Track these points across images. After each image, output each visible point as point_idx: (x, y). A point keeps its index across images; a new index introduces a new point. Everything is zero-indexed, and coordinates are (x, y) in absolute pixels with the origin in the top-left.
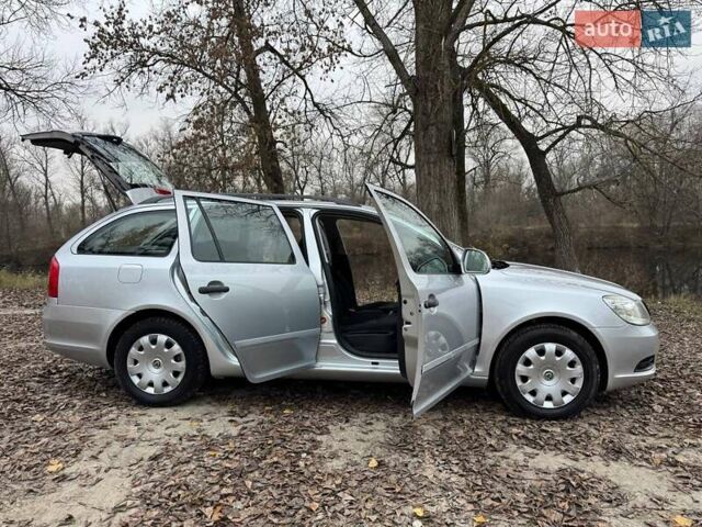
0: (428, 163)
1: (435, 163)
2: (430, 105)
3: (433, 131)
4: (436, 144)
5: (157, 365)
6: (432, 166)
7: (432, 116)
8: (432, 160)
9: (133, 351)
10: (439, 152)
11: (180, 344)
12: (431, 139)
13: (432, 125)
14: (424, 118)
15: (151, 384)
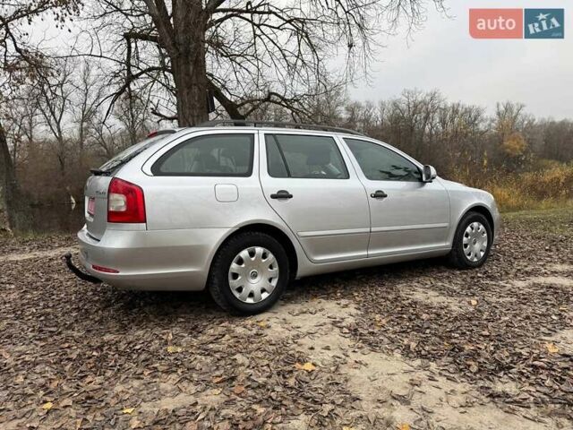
0: (193, 116)
1: (198, 116)
2: (191, 68)
3: (195, 90)
4: (198, 101)
5: (255, 276)
6: (195, 119)
7: (194, 78)
8: (196, 114)
9: (234, 266)
10: (202, 108)
11: (273, 253)
12: (194, 97)
13: (195, 85)
14: (187, 78)
15: (251, 295)
